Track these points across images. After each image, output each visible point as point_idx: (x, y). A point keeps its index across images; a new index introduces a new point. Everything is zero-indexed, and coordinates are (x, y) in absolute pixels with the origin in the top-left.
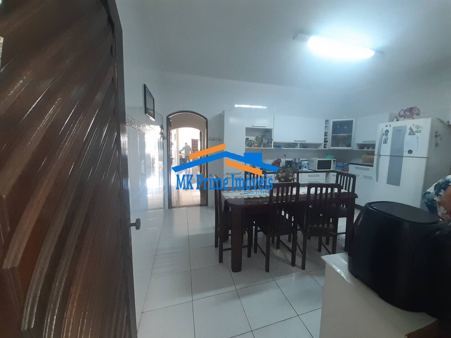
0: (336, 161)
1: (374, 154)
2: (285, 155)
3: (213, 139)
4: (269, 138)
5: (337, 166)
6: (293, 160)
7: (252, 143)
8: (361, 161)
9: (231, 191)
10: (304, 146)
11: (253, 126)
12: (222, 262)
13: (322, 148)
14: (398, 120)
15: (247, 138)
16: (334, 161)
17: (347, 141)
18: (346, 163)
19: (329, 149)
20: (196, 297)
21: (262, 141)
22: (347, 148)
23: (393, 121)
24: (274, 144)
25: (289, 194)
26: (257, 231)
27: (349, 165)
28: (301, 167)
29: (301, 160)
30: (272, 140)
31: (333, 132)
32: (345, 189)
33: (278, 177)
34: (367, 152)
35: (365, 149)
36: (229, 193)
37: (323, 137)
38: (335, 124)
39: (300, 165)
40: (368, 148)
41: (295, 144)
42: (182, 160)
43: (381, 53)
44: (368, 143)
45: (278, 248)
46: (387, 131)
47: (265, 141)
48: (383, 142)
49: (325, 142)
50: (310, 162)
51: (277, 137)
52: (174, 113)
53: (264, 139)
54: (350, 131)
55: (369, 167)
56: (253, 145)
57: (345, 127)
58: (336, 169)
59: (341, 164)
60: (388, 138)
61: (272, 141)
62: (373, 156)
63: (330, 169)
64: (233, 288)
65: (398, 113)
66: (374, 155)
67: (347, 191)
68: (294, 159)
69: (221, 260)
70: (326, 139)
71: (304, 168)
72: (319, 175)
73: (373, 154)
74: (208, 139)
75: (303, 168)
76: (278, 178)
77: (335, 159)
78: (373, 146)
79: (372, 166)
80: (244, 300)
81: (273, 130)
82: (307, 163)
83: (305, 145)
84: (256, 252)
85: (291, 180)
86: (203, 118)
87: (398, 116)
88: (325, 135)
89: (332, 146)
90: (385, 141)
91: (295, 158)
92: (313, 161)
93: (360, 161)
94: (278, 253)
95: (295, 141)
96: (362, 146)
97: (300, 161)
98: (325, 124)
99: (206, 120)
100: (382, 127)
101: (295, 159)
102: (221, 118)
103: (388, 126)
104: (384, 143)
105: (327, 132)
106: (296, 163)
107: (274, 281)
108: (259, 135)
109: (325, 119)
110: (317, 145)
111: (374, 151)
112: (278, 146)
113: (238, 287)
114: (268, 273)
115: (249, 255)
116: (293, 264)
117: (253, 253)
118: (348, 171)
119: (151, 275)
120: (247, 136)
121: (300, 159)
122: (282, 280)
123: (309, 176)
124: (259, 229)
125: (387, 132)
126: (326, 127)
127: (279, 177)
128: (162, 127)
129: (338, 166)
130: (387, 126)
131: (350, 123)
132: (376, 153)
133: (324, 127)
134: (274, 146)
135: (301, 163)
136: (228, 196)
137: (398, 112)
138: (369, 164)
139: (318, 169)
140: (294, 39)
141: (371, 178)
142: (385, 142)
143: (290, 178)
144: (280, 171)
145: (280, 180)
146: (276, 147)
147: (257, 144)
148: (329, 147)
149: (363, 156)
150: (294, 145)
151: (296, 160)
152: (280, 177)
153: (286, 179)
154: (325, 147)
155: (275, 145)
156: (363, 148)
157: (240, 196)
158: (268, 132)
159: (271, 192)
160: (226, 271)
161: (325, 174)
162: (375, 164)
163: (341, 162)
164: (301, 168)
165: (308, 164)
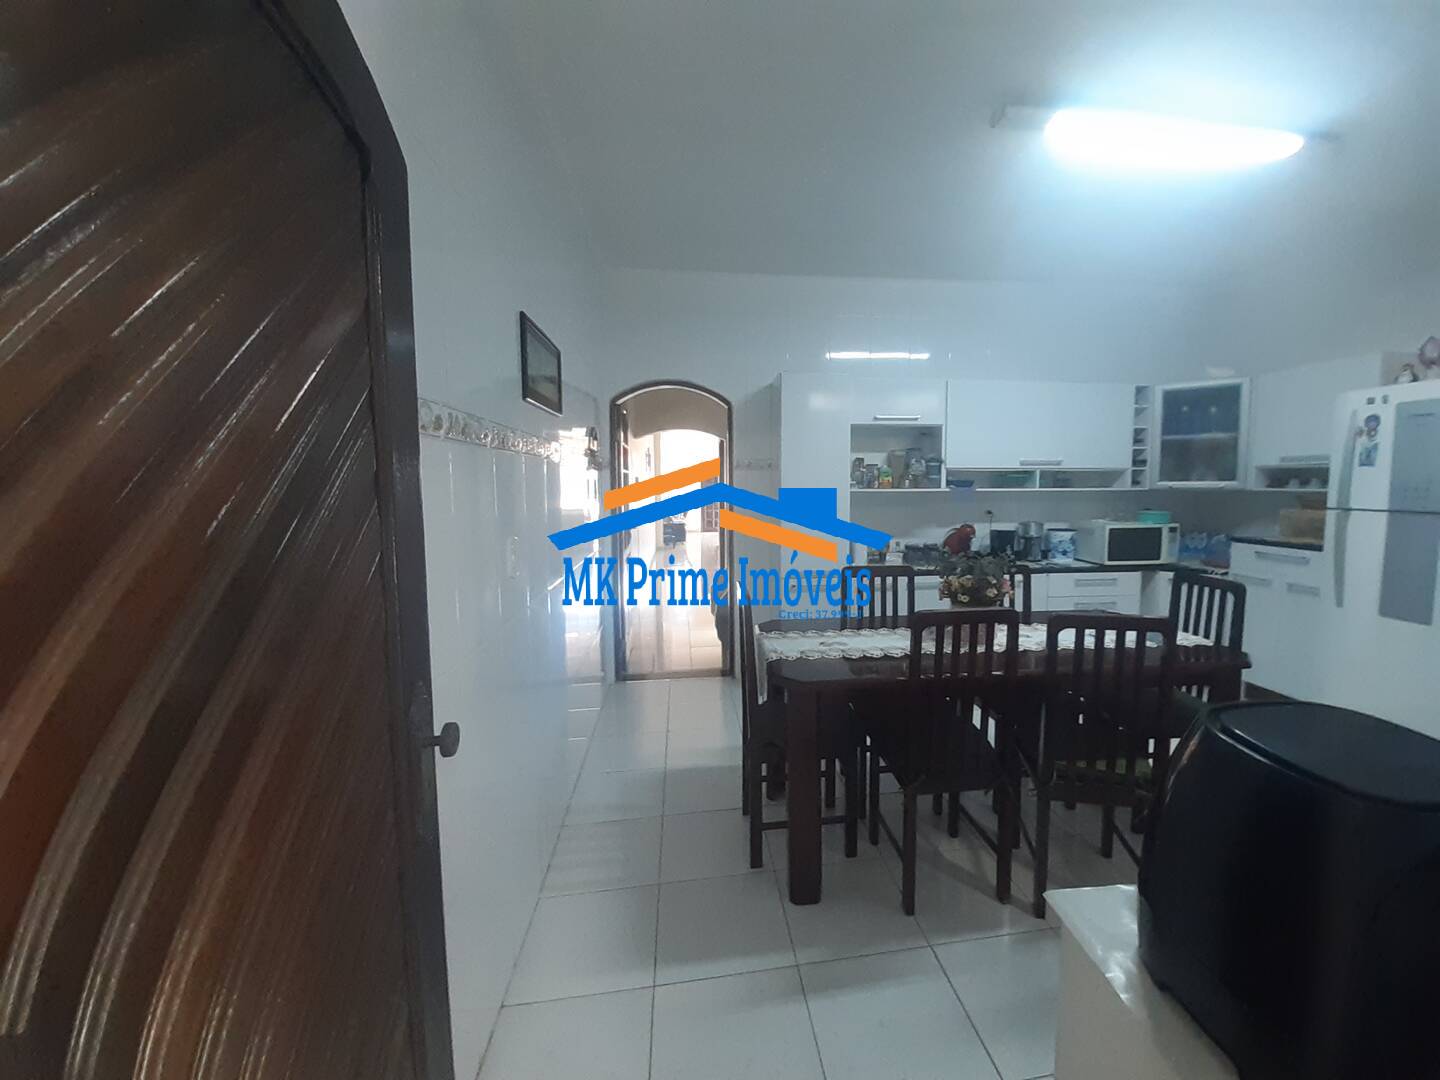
0: (1183, 532)
1: (1325, 503)
2: (990, 512)
3: (749, 466)
4: (931, 455)
5: (1184, 549)
6: (1018, 528)
7: (873, 476)
8: (1277, 528)
9: (791, 634)
10: (1058, 480)
11: (876, 419)
12: (761, 866)
13: (1125, 484)
14: (1415, 379)
15: (858, 459)
16: (1172, 530)
17: (1223, 459)
18: (1222, 537)
19: (1155, 487)
20: (667, 974)
21: (908, 466)
22: (1222, 484)
23: (1396, 381)
24: (947, 477)
25: (981, 649)
26: (876, 771)
27: (1229, 546)
28: (1050, 551)
29: (1047, 526)
30: (941, 462)
31: (1167, 428)
32: (1207, 636)
33: (949, 590)
34: (1299, 497)
35: (1293, 488)
36: (786, 640)
37: (1128, 448)
38: (1172, 400)
39: (1046, 546)
40: (1305, 483)
41: (1026, 472)
42: (670, 530)
43: (1329, 140)
44: (1303, 464)
45: (953, 832)
46: (1373, 421)
47: (918, 467)
48: (1356, 461)
49: (1135, 463)
50: (1080, 535)
51: (960, 453)
52: (633, 390)
53: (913, 461)
54: (1232, 423)
55: (1307, 553)
56: (876, 482)
57: (1213, 410)
58: (1179, 559)
59: (1199, 540)
60: (1375, 447)
61: (943, 466)
62: (1322, 512)
63: (1158, 558)
64: (783, 959)
65: (1419, 352)
66: (1326, 508)
67: (1210, 643)
68: (1021, 524)
69: (756, 861)
70: (1139, 455)
71: (1059, 556)
72: (1115, 579)
73: (1320, 502)
74: (735, 464)
75: (1054, 557)
76: (947, 591)
77: (1177, 525)
78: (1322, 475)
79: (1319, 548)
80: (819, 1005)
81: (944, 430)
82: (1071, 539)
83: (1059, 477)
84: (874, 841)
85: (992, 602)
86: (717, 400)
87: (1415, 361)
88: (1137, 441)
89: (1164, 476)
90: (1368, 456)
91: (1026, 520)
92: (1090, 532)
93: (1274, 532)
94: (954, 851)
95: (1022, 464)
96: (1278, 477)
97: (1045, 531)
98: (1136, 403)
99: (726, 407)
100: (1354, 405)
101: (1026, 526)
102: (771, 398)
103: (1379, 400)
104: (1362, 464)
105: (1143, 430)
106: (1028, 540)
107: (929, 948)
108: (898, 447)
109: (1134, 386)
110: (1107, 477)
111: (1326, 494)
112: (962, 481)
113: (803, 956)
114: (912, 918)
115: (851, 851)
116: (1003, 893)
117: (863, 845)
118: (1227, 567)
119: (541, 890)
120: (859, 451)
121: (1042, 525)
122: (958, 950)
123: (1078, 583)
124: (882, 763)
125: (1373, 424)
126: (1138, 412)
127: (953, 590)
128: (592, 434)
129: (1191, 546)
130: (1371, 401)
131: (1228, 397)
132: (1332, 500)
133: (1131, 412)
134: (949, 483)
135: (1047, 539)
136: (779, 649)
137: (1415, 349)
138: (1309, 539)
139: (1109, 560)
140: (993, 127)
141: (1314, 592)
142: (1368, 460)
143: (992, 593)
144: (955, 569)
145: (955, 601)
146: (957, 486)
147: (890, 479)
148: (1152, 480)
149: (1283, 512)
150: (1021, 477)
151: (1030, 526)
152: (956, 590)
153: (976, 594)
154: (1135, 482)
155: (950, 478)
156: (1285, 483)
157: (819, 652)
158: (926, 437)
159: (916, 642)
160: (769, 898)
161: (1138, 575)
162: (1329, 541)
163: (1200, 533)
164: (1050, 555)
165: (1073, 541)
